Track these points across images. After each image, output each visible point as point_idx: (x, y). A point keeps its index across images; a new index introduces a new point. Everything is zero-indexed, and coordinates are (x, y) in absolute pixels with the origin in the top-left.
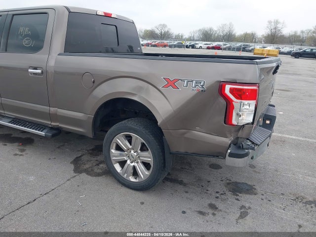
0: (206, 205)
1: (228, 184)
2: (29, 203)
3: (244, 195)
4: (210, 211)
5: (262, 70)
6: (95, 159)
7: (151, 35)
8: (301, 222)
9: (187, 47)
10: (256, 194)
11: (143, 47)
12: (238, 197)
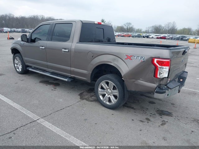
0: (145, 118)
1: (158, 111)
2: (61, 110)
3: (165, 116)
4: (146, 121)
5: (173, 52)
6: (90, 94)
7: (121, 29)
8: (193, 130)
9: (144, 37)
10: (172, 116)
11: (116, 37)
12: (162, 117)
